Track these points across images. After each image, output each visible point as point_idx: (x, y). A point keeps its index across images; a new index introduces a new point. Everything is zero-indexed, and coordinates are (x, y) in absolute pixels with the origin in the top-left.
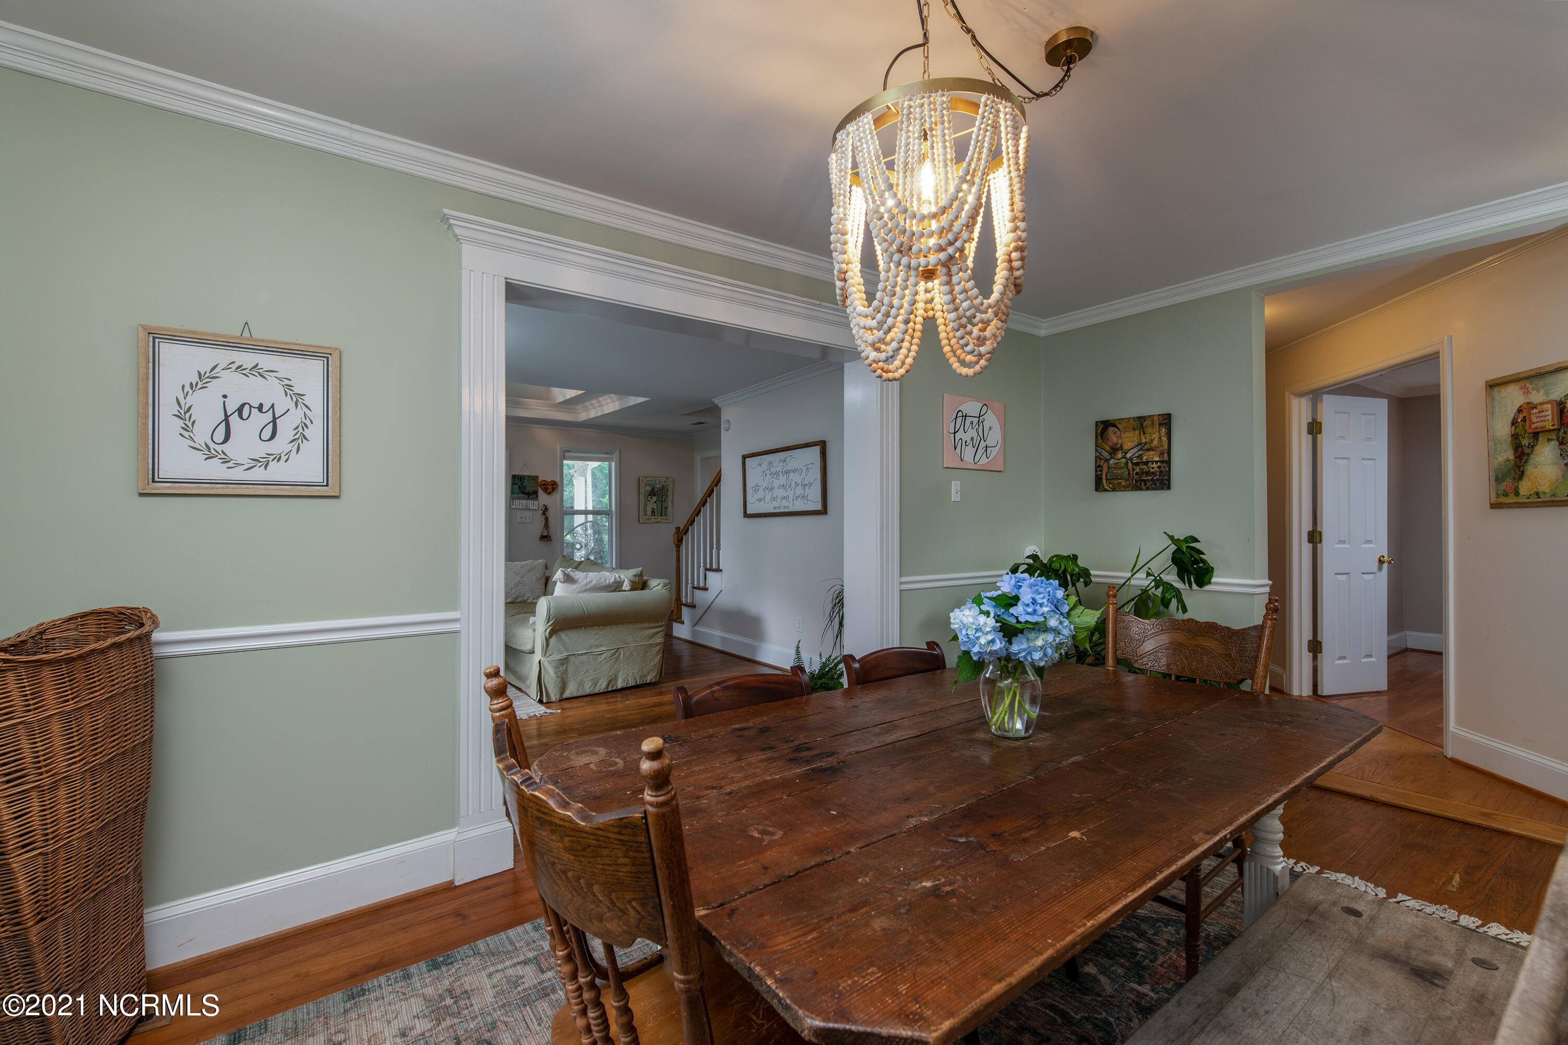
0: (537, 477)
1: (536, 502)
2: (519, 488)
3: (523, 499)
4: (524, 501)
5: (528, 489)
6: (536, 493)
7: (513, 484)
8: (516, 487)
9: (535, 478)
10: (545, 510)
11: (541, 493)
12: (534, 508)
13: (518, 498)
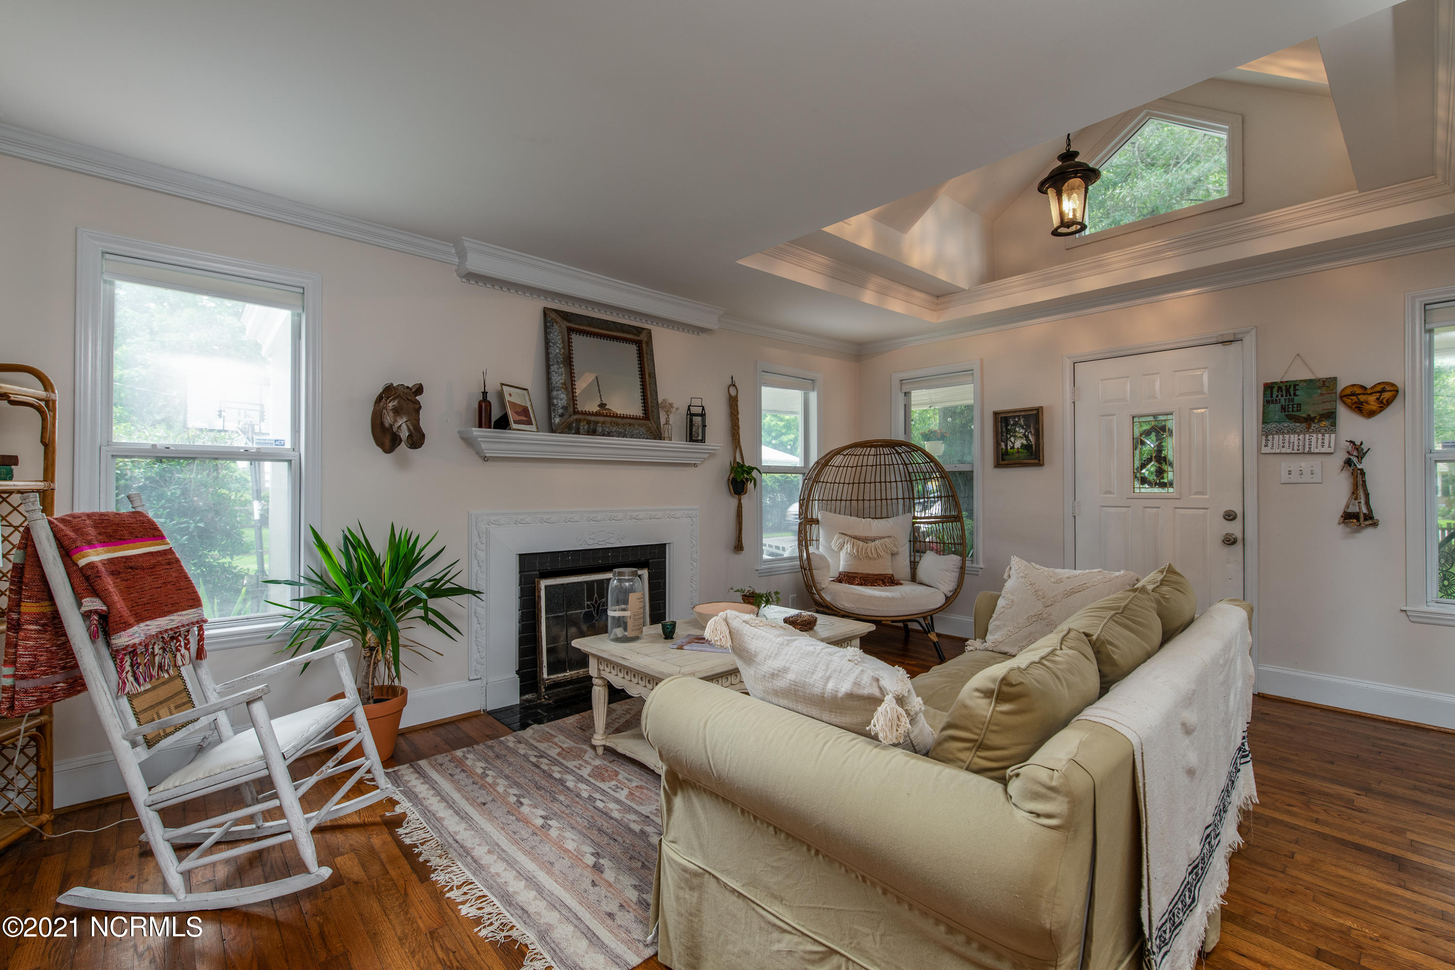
0: (1335, 379)
1: (1330, 438)
2: (1283, 408)
3: (1294, 432)
4: (1294, 438)
5: (1308, 410)
6: (1330, 416)
7: (1267, 402)
8: (1275, 408)
9: (1329, 383)
10: (1358, 451)
11: (1344, 414)
12: (1325, 449)
13: (1279, 432)
